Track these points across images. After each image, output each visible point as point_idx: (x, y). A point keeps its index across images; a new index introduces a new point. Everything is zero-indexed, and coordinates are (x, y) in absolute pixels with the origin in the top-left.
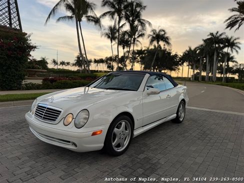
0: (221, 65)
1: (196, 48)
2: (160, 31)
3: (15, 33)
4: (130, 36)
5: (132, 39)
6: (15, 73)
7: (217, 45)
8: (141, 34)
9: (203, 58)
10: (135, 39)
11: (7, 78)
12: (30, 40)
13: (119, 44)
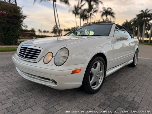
0: (147, 33)
1: (131, 21)
2: (108, 8)
3: (12, 7)
4: (88, 12)
5: (90, 14)
6: (12, 34)
7: (145, 19)
8: (96, 11)
9: (135, 27)
10: (91, 14)
11: (7, 37)
12: (22, 11)
13: (81, 17)
